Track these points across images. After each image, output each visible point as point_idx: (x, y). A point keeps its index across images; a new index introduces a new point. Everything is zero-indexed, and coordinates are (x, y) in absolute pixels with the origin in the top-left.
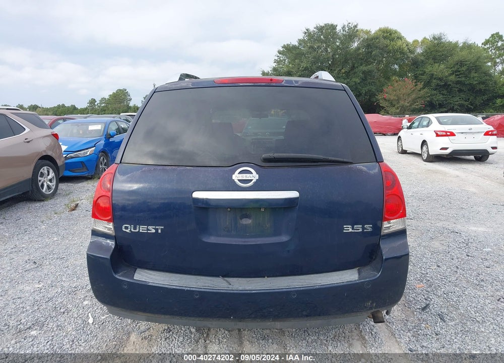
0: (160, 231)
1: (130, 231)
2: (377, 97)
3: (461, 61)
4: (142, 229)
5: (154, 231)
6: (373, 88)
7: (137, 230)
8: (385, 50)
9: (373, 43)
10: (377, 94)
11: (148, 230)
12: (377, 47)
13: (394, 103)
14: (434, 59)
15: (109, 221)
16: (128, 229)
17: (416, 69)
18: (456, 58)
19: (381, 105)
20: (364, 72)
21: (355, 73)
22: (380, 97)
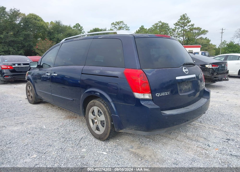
0: (169, 94)
1: (159, 96)
2: (33, 48)
3: (70, 34)
4: (163, 94)
5: (167, 94)
6: (32, 44)
7: (162, 95)
8: (34, 25)
9: (29, 21)
10: (34, 46)
11: (165, 94)
12: (31, 23)
13: (43, 51)
14: (58, 31)
15: (149, 93)
16: (158, 95)
17: (50, 36)
18: (67, 32)
19: (36, 52)
20: (25, 35)
21: (20, 35)
22: (35, 48)
